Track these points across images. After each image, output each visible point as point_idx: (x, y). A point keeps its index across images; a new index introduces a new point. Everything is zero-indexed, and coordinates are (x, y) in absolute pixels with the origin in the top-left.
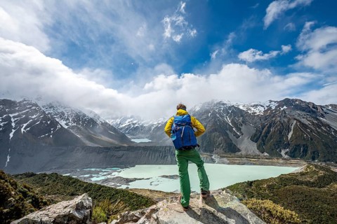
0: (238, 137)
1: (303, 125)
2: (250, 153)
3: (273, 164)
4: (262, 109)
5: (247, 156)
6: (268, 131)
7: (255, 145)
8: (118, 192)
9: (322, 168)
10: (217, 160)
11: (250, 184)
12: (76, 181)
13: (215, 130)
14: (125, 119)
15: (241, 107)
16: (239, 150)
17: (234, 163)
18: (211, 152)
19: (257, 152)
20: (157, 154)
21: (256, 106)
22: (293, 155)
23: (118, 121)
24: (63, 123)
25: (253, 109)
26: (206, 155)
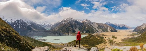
0: (75, 28)
1: (89, 26)
4: (82, 21)
6: (82, 27)
7: (79, 30)
8: (42, 43)
9: (90, 35)
10: (70, 35)
12: (32, 39)
13: (70, 26)
14: (43, 23)
15: (77, 20)
16: (75, 32)
17: (74, 35)
18: (69, 32)
20: (53, 33)
21: (80, 20)
22: (86, 33)
23: (41, 23)
24: (28, 24)
26: (67, 33)
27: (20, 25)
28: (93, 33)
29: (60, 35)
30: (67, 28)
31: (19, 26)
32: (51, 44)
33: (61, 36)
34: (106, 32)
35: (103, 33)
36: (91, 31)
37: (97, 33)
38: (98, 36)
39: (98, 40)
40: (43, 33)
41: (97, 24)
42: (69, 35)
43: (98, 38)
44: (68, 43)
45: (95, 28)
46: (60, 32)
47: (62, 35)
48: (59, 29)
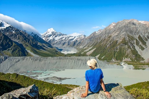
16: (143, 59)
18: (121, 60)
26: (116, 63)
48: (95, 51)
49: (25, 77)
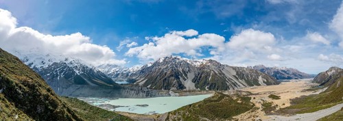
0: (185, 80)
1: (215, 73)
2: (191, 89)
3: (201, 94)
4: (199, 64)
5: (189, 91)
6: (201, 77)
7: (194, 84)
8: (108, 112)
9: (220, 93)
10: (172, 95)
11: (190, 105)
12: (86, 103)
13: (172, 76)
14: (111, 68)
15: (188, 62)
16: (185, 88)
17: (182, 96)
18: (169, 90)
19: (195, 88)
20: (133, 92)
21: (196, 62)
22: (210, 89)
24: (77, 72)
25: (194, 63)
26: (165, 92)
27: (60, 73)
28: (227, 88)
29: (149, 95)
30: (166, 79)
31: (57, 75)
32: (129, 115)
33: (151, 97)
34: (255, 86)
35: (249, 89)
36: (220, 84)
37: (236, 89)
38: (238, 96)
39: (238, 103)
40: (109, 90)
41: (234, 68)
42: (170, 95)
43: (237, 100)
44: (169, 113)
45: (230, 79)
46: (150, 88)
47: (154, 96)
48: (147, 81)
49: (83, 102)
